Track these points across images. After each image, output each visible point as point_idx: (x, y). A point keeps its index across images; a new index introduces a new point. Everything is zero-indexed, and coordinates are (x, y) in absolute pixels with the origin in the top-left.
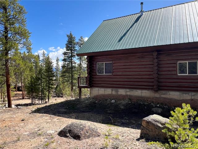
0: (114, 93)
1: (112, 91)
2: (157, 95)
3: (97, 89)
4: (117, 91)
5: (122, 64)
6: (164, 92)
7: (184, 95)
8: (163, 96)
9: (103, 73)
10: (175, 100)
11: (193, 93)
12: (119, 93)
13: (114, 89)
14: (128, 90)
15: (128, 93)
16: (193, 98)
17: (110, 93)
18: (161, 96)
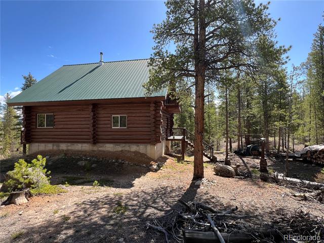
0: (55, 148)
1: (53, 146)
2: (95, 148)
3: (37, 144)
4: (59, 146)
5: (64, 116)
6: (101, 145)
7: (117, 146)
8: (100, 149)
9: (44, 126)
10: (110, 152)
11: (124, 145)
12: (61, 148)
13: (55, 144)
14: (69, 144)
15: (70, 148)
16: (123, 149)
17: (51, 148)
18: (99, 149)
